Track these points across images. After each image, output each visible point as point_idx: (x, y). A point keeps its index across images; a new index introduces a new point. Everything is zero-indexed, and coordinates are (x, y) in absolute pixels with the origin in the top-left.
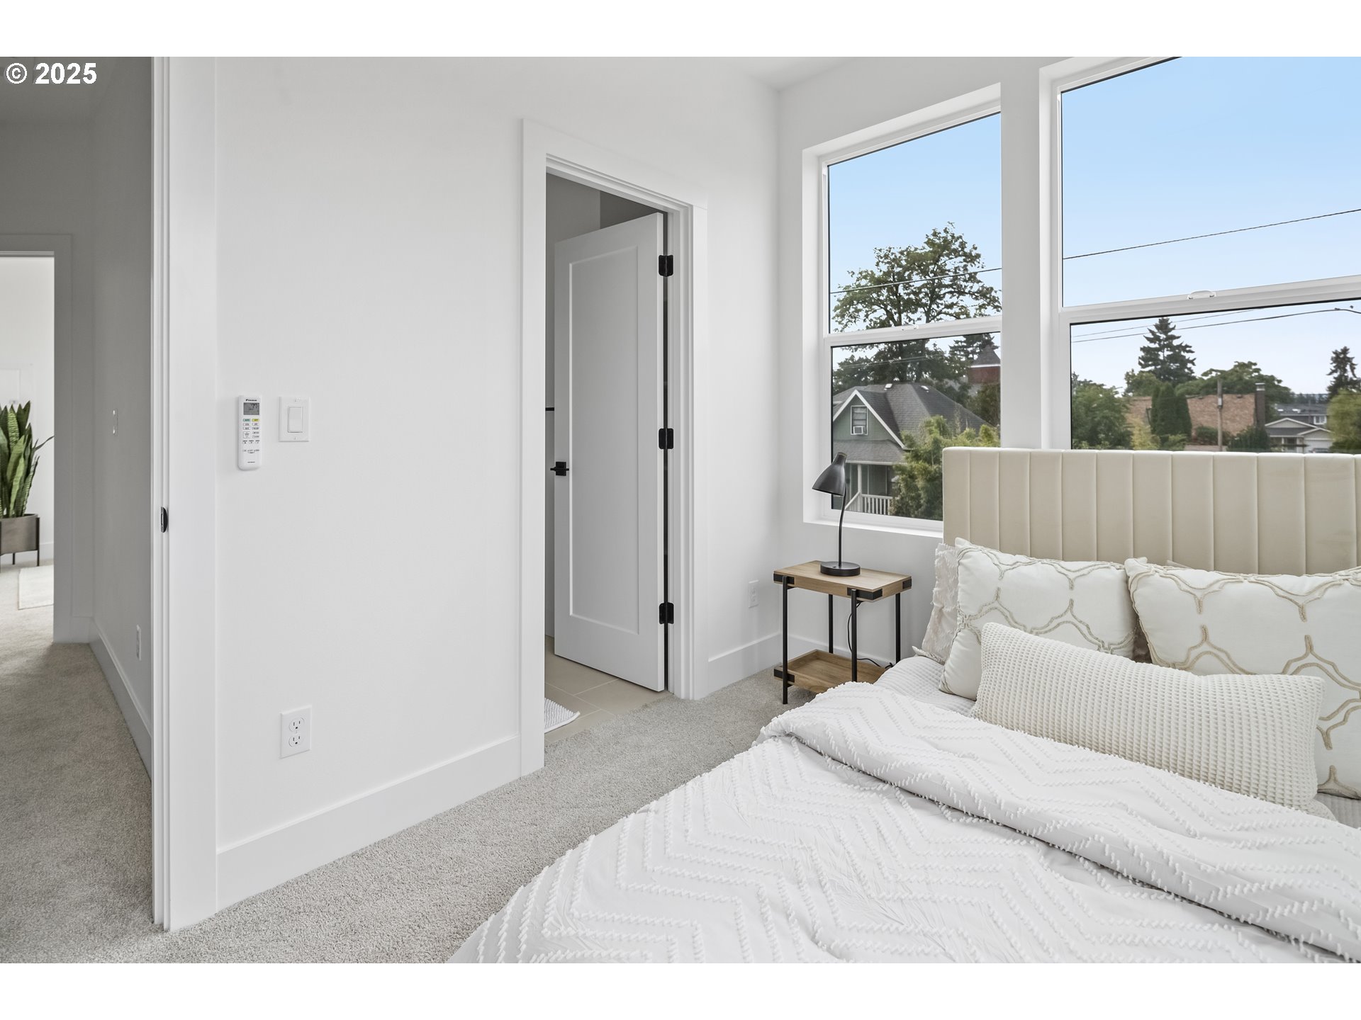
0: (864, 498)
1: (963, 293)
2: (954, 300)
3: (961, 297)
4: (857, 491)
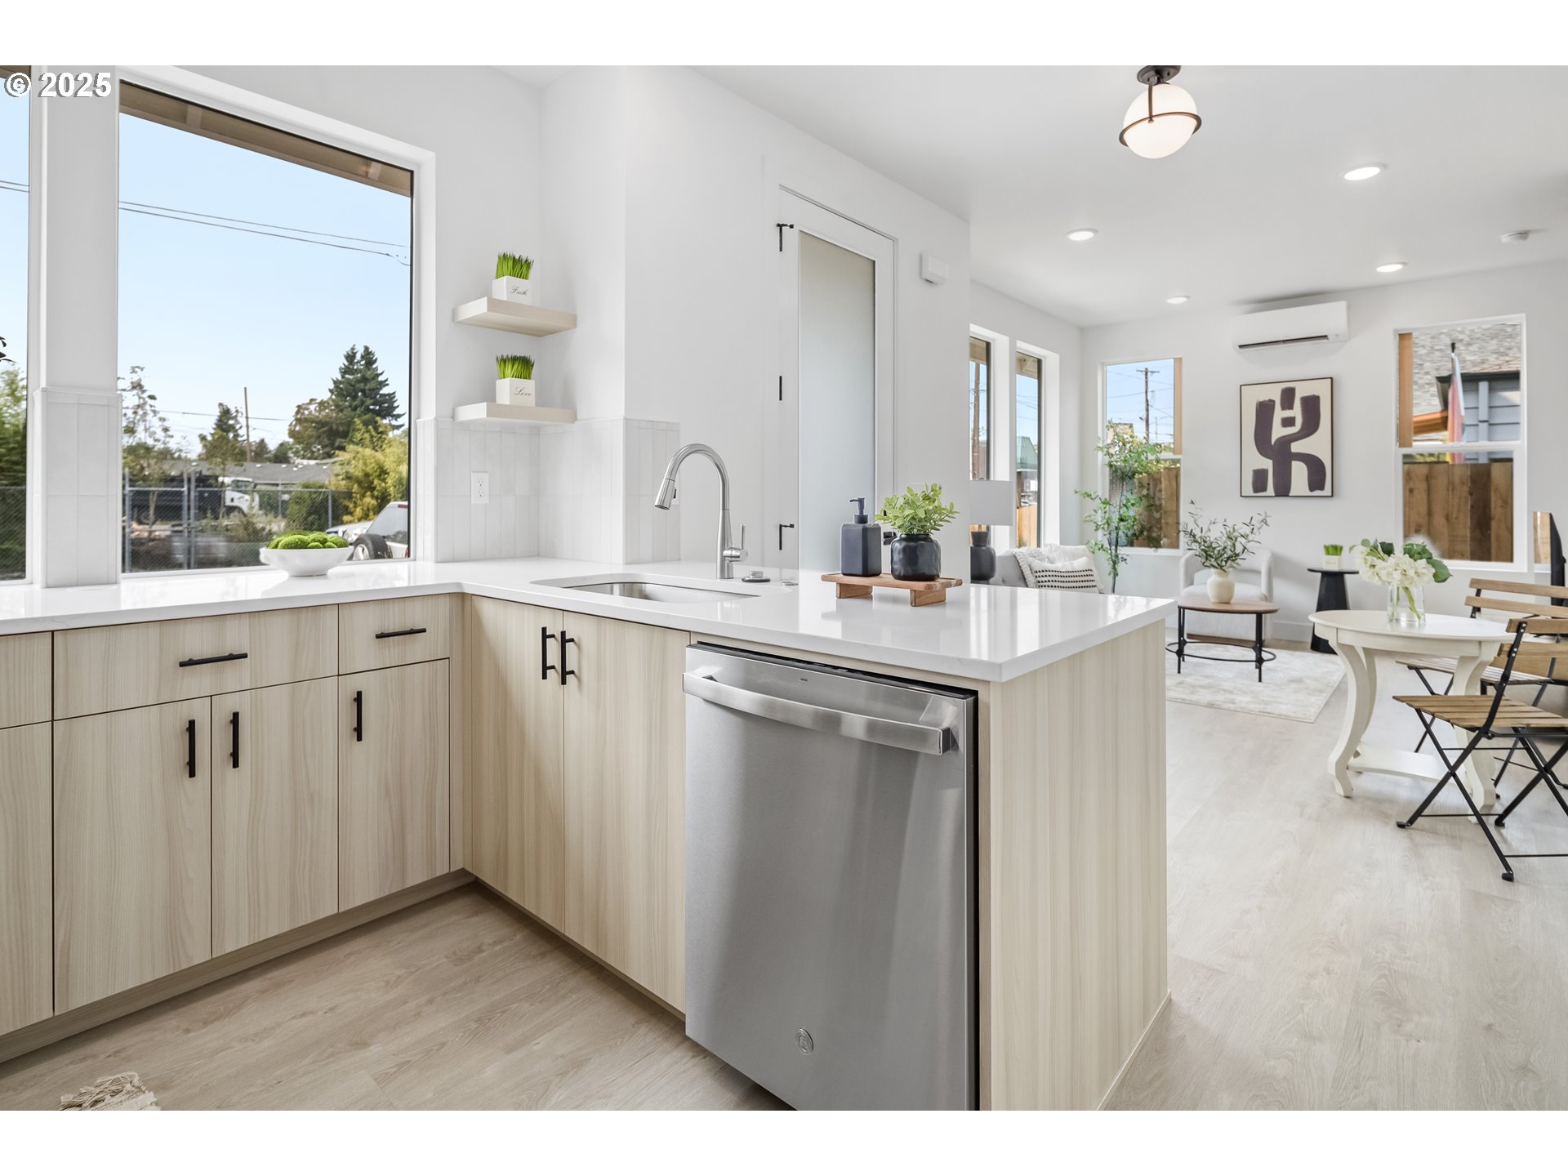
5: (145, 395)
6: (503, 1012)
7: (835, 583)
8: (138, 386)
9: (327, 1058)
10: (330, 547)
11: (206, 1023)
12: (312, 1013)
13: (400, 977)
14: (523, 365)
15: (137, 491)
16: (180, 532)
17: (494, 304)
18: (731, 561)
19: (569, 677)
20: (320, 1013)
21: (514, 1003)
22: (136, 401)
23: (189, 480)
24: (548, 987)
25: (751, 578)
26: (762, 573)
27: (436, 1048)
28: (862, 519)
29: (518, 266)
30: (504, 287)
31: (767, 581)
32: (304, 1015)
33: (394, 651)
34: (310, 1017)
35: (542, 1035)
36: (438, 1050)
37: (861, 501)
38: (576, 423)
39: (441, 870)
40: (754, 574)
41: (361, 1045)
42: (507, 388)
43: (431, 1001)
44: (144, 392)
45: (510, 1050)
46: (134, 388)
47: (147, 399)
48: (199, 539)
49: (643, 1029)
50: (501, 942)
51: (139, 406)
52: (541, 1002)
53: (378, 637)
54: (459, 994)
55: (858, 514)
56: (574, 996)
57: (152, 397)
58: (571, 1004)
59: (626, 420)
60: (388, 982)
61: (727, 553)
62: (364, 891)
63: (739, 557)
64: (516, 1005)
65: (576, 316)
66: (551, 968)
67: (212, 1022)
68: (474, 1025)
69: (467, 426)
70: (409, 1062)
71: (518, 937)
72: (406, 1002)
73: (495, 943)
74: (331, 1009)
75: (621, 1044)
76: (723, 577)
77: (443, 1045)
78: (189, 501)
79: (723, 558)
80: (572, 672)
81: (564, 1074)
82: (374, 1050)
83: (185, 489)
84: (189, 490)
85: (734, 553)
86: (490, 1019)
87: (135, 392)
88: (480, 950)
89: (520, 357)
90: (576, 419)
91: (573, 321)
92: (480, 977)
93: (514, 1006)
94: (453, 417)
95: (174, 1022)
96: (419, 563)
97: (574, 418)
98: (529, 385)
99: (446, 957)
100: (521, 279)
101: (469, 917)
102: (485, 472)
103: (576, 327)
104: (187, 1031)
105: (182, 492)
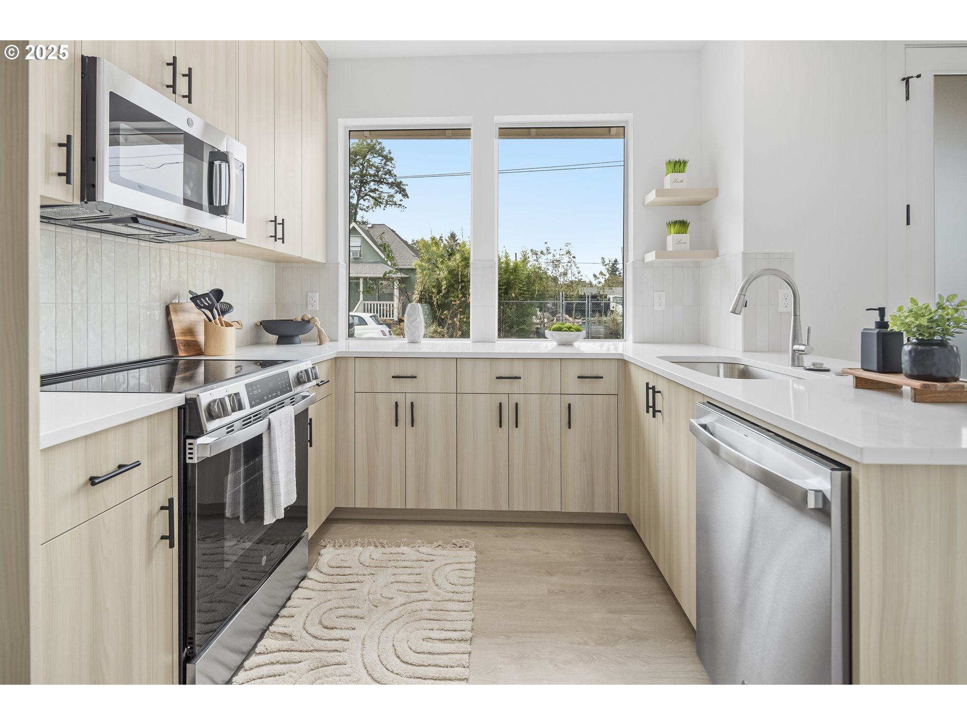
0: (364, 304)
1: (382, 183)
2: (376, 187)
3: (381, 186)
4: (358, 300)
5: (571, 257)
6: (617, 593)
7: (852, 376)
8: (568, 252)
9: (536, 572)
10: (572, 331)
11: (503, 536)
12: (539, 551)
13: (579, 553)
14: (682, 225)
15: (567, 303)
16: (585, 323)
17: (660, 192)
18: (800, 354)
19: (657, 414)
20: (542, 553)
21: (624, 592)
22: (568, 260)
23: (588, 297)
24: (646, 593)
25: (812, 367)
26: (822, 364)
27: (578, 592)
28: (882, 324)
29: (678, 166)
30: (669, 181)
31: (828, 370)
32: (536, 550)
33: (587, 386)
34: (537, 552)
35: (630, 614)
36: (579, 593)
37: (882, 311)
38: (718, 258)
39: (614, 510)
40: (814, 365)
41: (550, 573)
42: (672, 240)
43: (587, 571)
44: (571, 255)
45: (610, 612)
46: (567, 253)
47: (572, 258)
48: (592, 327)
49: (687, 643)
50: (635, 560)
51: (569, 262)
52: (638, 598)
53: (579, 377)
54: (601, 574)
55: (878, 320)
56: (657, 605)
57: (574, 257)
58: (654, 608)
59: (744, 254)
60: (573, 553)
61: (796, 347)
62: (574, 506)
63: (804, 351)
64: (625, 593)
65: (718, 189)
66: (652, 585)
67: (505, 537)
68: (600, 592)
69: (651, 264)
70: (565, 591)
71: (644, 562)
72: (577, 566)
73: (631, 559)
74: (546, 553)
75: (670, 642)
76: (793, 365)
77: (582, 592)
78: (588, 307)
79: (794, 351)
80: (660, 411)
81: (630, 638)
82: (554, 579)
83: (587, 301)
84: (588, 301)
85: (802, 348)
86: (609, 593)
87: (567, 255)
88: (621, 559)
89: (679, 221)
90: (718, 256)
91: (716, 192)
92: (615, 571)
93: (623, 593)
94: (643, 261)
95: (494, 531)
96: (627, 342)
97: (717, 255)
98: (685, 237)
99: (604, 554)
100: (680, 173)
101: (624, 541)
102: (663, 291)
103: (718, 196)
104: (496, 536)
105: (585, 303)
